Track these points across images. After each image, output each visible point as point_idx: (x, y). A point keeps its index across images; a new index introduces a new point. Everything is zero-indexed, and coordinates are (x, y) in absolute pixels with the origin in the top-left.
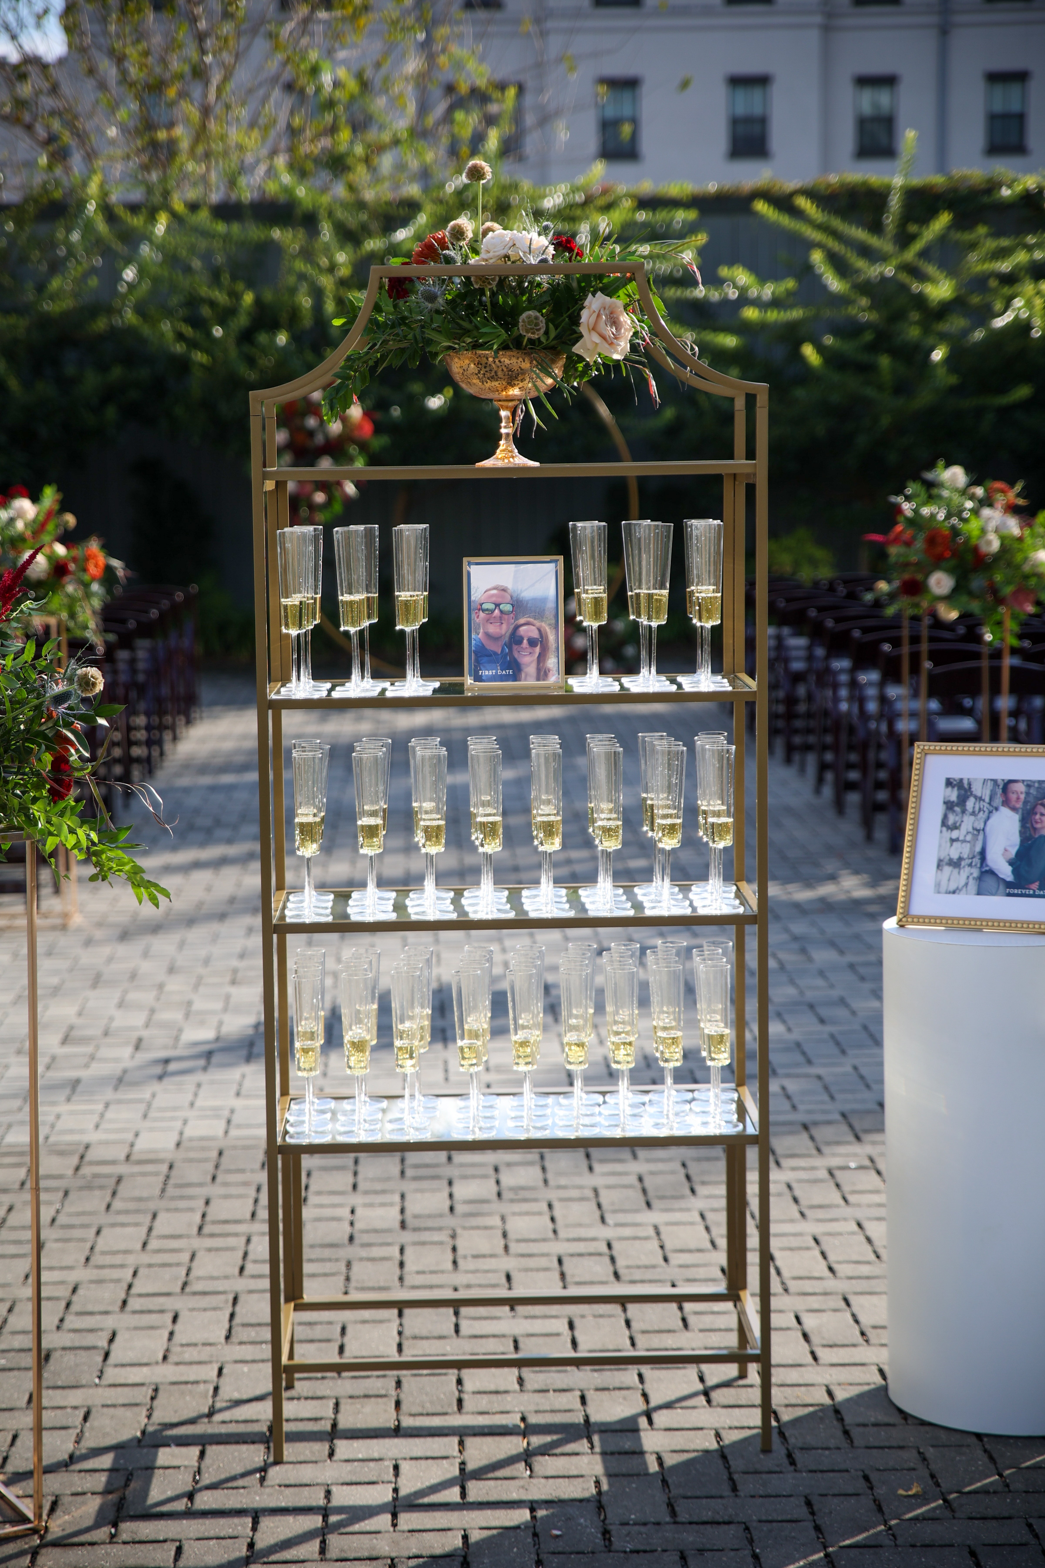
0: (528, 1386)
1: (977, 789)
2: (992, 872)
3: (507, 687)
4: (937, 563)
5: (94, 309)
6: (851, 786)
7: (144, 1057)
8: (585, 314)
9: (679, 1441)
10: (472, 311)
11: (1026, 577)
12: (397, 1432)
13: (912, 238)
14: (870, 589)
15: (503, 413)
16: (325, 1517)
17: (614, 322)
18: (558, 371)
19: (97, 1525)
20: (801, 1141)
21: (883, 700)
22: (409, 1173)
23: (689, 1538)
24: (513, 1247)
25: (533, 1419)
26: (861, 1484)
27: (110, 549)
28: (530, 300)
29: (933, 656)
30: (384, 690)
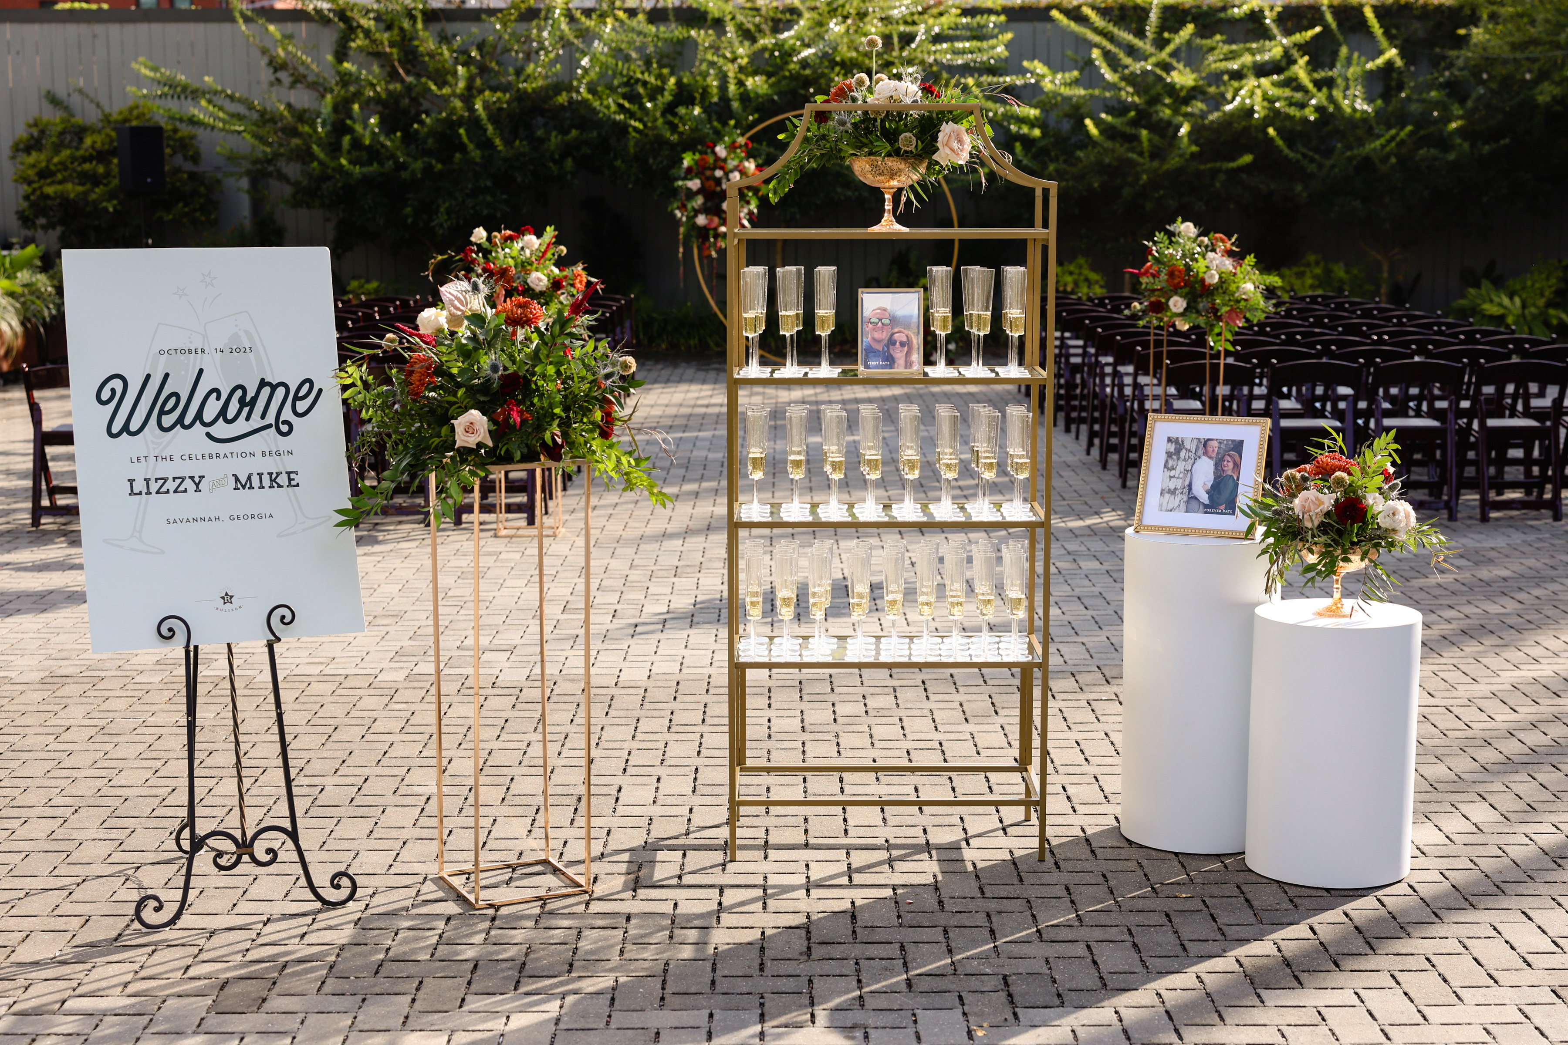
0: (889, 823)
1: (1187, 445)
2: (1195, 498)
3: (886, 373)
4: (1175, 290)
5: (558, 88)
6: (1112, 448)
7: (618, 623)
8: (940, 135)
9: (986, 854)
10: (868, 131)
11: (1238, 301)
12: (807, 846)
13: (1168, 42)
14: (1128, 306)
15: (887, 196)
16: (765, 890)
17: (960, 141)
18: (922, 169)
19: (623, 891)
20: (1070, 684)
21: (1136, 386)
22: (805, 698)
23: (992, 906)
24: (876, 743)
25: (892, 841)
26: (1101, 879)
27: (590, 271)
28: (906, 125)
29: (1170, 355)
30: (806, 374)
